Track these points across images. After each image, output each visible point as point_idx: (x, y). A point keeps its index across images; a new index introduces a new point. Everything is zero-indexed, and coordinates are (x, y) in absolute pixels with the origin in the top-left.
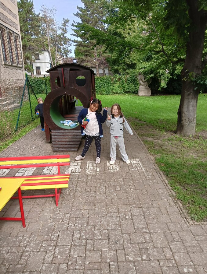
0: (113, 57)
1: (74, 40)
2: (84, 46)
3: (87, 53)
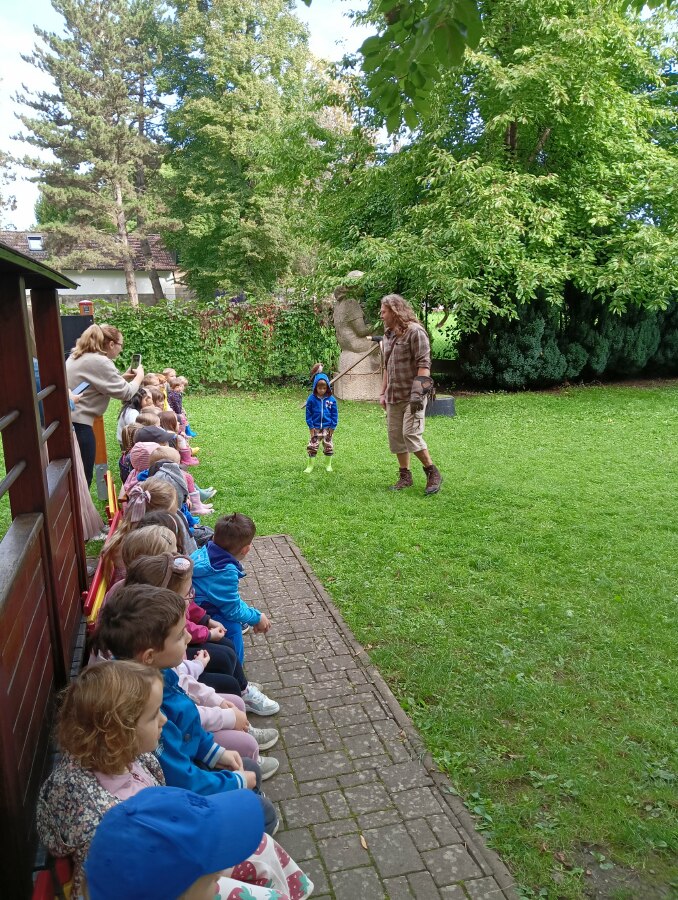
0: (191, 232)
1: (26, 158)
2: (71, 184)
3: (83, 212)
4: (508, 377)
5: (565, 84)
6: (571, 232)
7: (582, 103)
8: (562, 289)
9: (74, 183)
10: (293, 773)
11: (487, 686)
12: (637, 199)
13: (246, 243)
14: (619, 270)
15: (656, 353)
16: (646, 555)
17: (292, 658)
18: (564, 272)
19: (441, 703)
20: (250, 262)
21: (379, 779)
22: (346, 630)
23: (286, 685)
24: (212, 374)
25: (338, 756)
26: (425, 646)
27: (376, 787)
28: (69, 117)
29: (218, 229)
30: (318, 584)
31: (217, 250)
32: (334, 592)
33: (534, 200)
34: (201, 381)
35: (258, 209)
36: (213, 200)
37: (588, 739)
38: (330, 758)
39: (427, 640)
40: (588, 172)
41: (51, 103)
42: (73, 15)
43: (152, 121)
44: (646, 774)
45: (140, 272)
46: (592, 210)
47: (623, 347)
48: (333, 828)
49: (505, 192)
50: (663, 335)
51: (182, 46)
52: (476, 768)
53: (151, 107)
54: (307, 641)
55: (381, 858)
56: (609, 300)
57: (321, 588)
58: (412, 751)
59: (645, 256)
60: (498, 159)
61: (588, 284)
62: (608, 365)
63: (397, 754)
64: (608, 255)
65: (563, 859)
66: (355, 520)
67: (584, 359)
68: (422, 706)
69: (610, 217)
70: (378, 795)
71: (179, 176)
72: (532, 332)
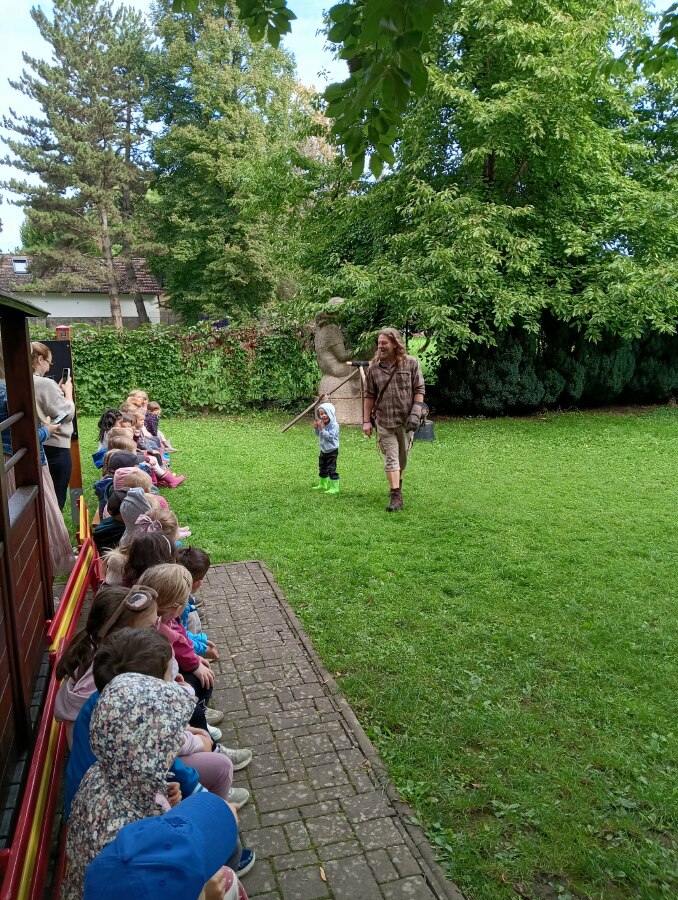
2: (57, 208)
3: (69, 236)
4: (486, 402)
5: (542, 118)
6: (547, 262)
7: (558, 137)
8: (539, 317)
9: (61, 207)
10: (256, 804)
11: (453, 714)
12: (612, 230)
13: (230, 267)
14: (594, 299)
15: (632, 380)
16: (616, 581)
17: (260, 686)
18: (540, 300)
19: (407, 732)
20: (235, 286)
21: (342, 810)
22: (315, 658)
23: (253, 714)
24: (193, 397)
25: (301, 787)
26: (394, 673)
27: (338, 818)
28: (56, 142)
29: (203, 253)
30: (290, 611)
31: (203, 274)
32: (306, 619)
33: (511, 231)
34: (182, 405)
35: (243, 235)
36: (198, 225)
37: (551, 768)
38: (293, 789)
39: (395, 669)
40: (564, 204)
41: (39, 129)
42: (61, 44)
43: (139, 147)
44: (608, 802)
45: (124, 295)
46: (568, 240)
47: (600, 374)
48: (293, 860)
49: (483, 222)
50: (638, 363)
51: (170, 76)
52: (439, 797)
53: (138, 133)
54: (276, 669)
55: (339, 891)
56: (585, 328)
57: (292, 615)
58: (376, 781)
59: (619, 286)
60: (476, 190)
61: (564, 312)
62: (584, 392)
63: (361, 784)
64: (584, 284)
65: (521, 890)
66: (330, 546)
67: (560, 386)
68: (388, 735)
69: (585, 247)
70: (340, 826)
71: (165, 202)
72: (511, 359)
